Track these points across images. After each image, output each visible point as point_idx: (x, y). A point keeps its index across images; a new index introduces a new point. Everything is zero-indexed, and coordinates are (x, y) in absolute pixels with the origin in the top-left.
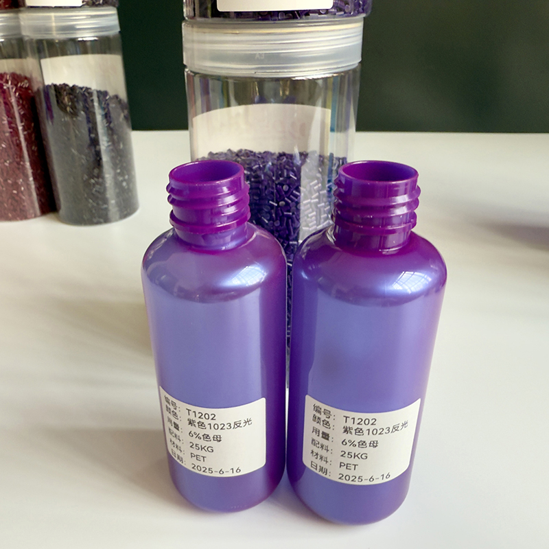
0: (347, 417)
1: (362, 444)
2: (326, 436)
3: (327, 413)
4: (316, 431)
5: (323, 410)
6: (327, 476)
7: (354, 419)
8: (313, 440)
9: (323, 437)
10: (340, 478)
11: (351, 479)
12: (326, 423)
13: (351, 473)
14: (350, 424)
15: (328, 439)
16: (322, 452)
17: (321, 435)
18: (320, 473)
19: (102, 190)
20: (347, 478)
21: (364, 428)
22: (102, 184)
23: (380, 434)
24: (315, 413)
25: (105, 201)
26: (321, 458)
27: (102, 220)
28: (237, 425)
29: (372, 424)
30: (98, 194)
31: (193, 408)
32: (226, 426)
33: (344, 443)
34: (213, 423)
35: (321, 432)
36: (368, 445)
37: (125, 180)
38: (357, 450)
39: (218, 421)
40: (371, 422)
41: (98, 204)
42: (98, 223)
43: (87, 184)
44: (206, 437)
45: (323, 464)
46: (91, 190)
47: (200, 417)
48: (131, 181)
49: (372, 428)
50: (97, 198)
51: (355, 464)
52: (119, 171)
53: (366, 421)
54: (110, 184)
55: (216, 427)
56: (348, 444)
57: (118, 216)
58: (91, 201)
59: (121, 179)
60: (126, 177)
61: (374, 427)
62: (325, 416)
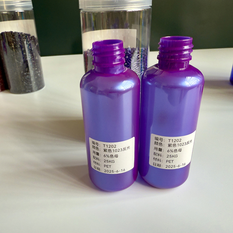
0: (170, 140)
1: (176, 150)
2: (160, 150)
3: (161, 139)
4: (156, 148)
5: (159, 138)
6: (161, 168)
7: (173, 140)
8: (154, 153)
9: (159, 150)
10: (166, 167)
11: (171, 167)
12: (161, 144)
13: (171, 164)
14: (171, 142)
15: (161, 151)
16: (159, 157)
17: (158, 150)
18: (158, 167)
19: (30, 78)
20: (169, 167)
21: (177, 143)
22: (29, 75)
23: (182, 145)
24: (155, 140)
25: (31, 82)
26: (158, 160)
27: (30, 91)
28: (124, 149)
29: (180, 141)
30: (28, 80)
31: (106, 143)
32: (120, 150)
33: (168, 151)
34: (115, 149)
35: (158, 148)
36: (178, 151)
37: (39, 73)
38: (174, 154)
39: (117, 148)
40: (179, 141)
41: (28, 84)
42: (28, 92)
43: (23, 75)
44: (112, 156)
45: (159, 163)
46: (25, 78)
47: (109, 147)
48: (41, 73)
49: (179, 143)
50: (28, 81)
51: (173, 160)
52: (36, 69)
53: (178, 140)
54: (33, 75)
55: (116, 151)
56: (170, 151)
57: (37, 89)
58: (25, 82)
59: (37, 72)
60: (39, 72)
61: (180, 142)
62: (160, 141)
